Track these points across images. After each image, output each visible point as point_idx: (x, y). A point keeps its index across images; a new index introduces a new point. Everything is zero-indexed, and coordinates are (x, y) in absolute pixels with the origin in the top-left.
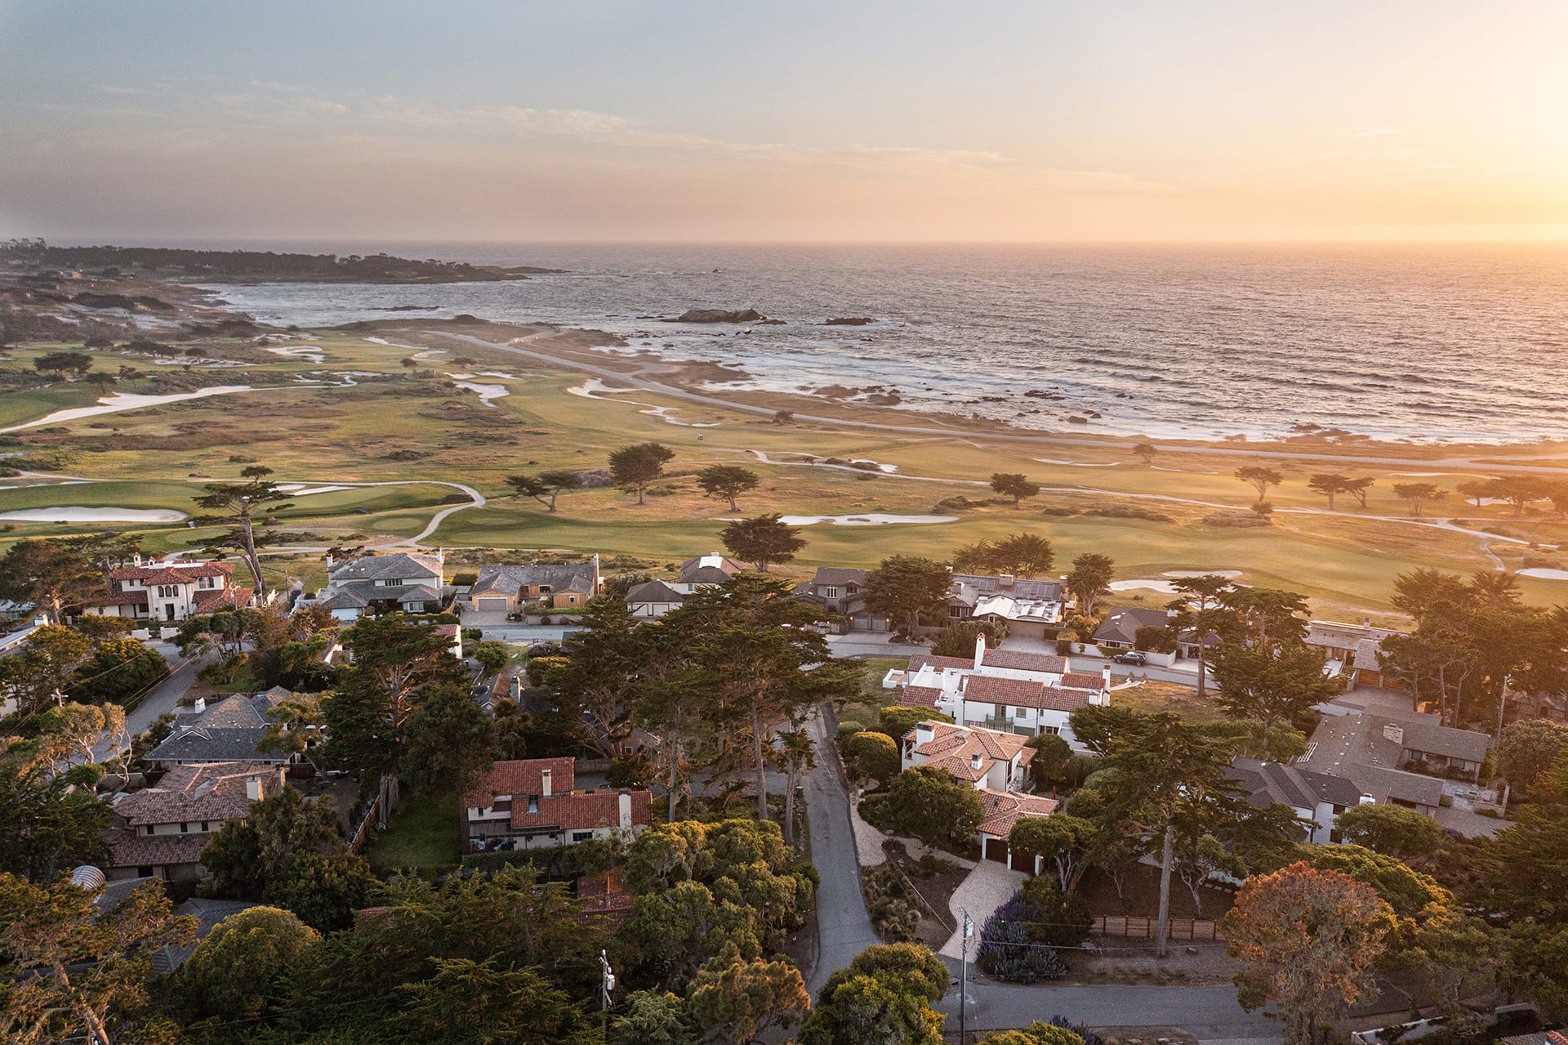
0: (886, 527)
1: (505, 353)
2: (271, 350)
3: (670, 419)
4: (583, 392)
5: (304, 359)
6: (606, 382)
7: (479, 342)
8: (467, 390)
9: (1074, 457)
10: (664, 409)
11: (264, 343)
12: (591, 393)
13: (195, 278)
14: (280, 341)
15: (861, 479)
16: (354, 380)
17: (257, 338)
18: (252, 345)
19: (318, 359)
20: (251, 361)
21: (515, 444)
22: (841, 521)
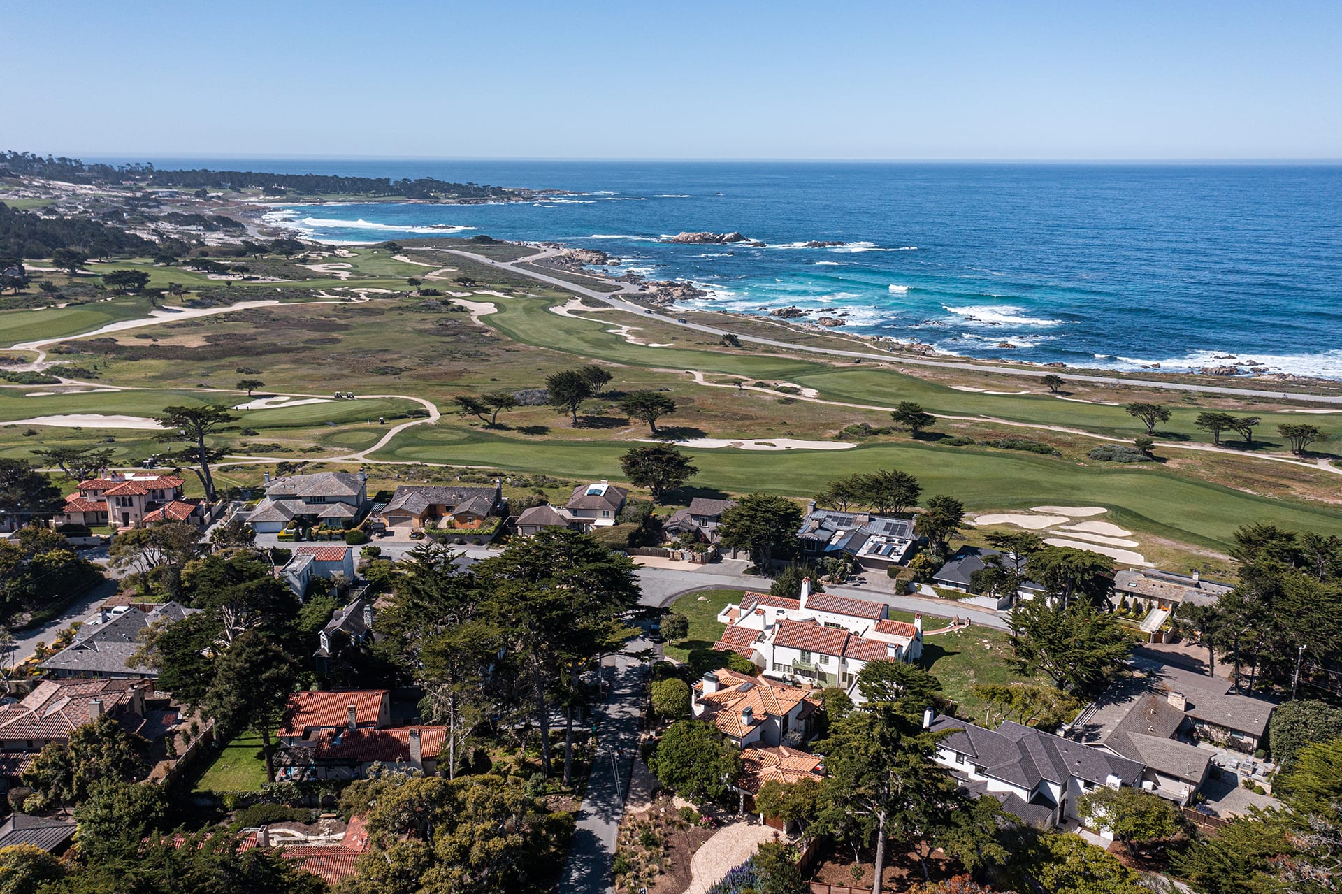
0: (789, 451)
1: (505, 272)
2: (308, 267)
3: (631, 339)
4: (561, 311)
5: (332, 277)
6: (587, 301)
7: (488, 261)
8: (461, 308)
9: (987, 385)
10: (629, 328)
11: (305, 260)
12: (570, 312)
13: (271, 198)
14: (320, 258)
15: (782, 403)
16: (367, 296)
17: (300, 256)
18: (294, 262)
19: (344, 275)
20: (286, 277)
21: (487, 360)
22: (749, 445)
